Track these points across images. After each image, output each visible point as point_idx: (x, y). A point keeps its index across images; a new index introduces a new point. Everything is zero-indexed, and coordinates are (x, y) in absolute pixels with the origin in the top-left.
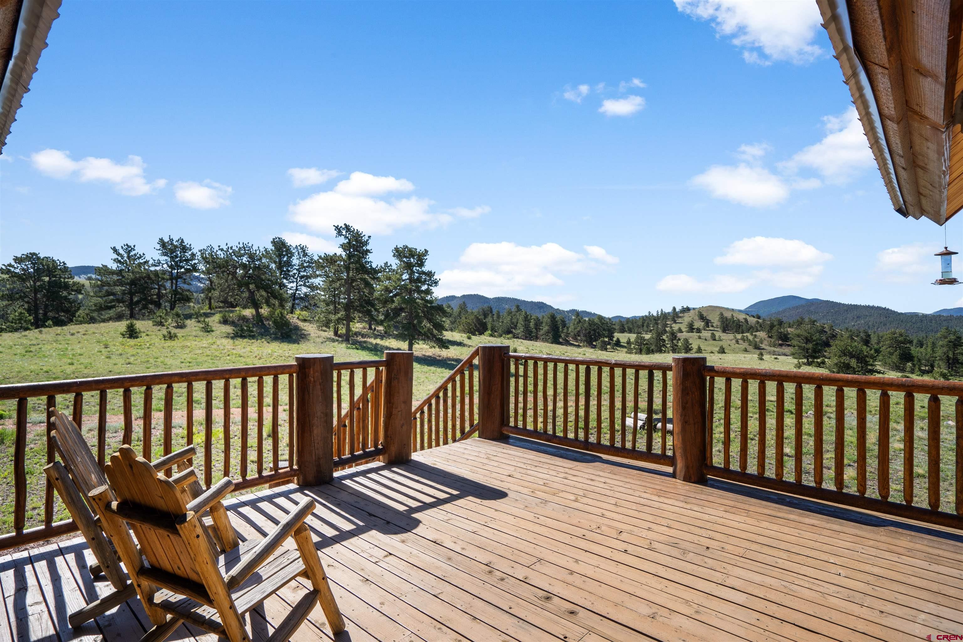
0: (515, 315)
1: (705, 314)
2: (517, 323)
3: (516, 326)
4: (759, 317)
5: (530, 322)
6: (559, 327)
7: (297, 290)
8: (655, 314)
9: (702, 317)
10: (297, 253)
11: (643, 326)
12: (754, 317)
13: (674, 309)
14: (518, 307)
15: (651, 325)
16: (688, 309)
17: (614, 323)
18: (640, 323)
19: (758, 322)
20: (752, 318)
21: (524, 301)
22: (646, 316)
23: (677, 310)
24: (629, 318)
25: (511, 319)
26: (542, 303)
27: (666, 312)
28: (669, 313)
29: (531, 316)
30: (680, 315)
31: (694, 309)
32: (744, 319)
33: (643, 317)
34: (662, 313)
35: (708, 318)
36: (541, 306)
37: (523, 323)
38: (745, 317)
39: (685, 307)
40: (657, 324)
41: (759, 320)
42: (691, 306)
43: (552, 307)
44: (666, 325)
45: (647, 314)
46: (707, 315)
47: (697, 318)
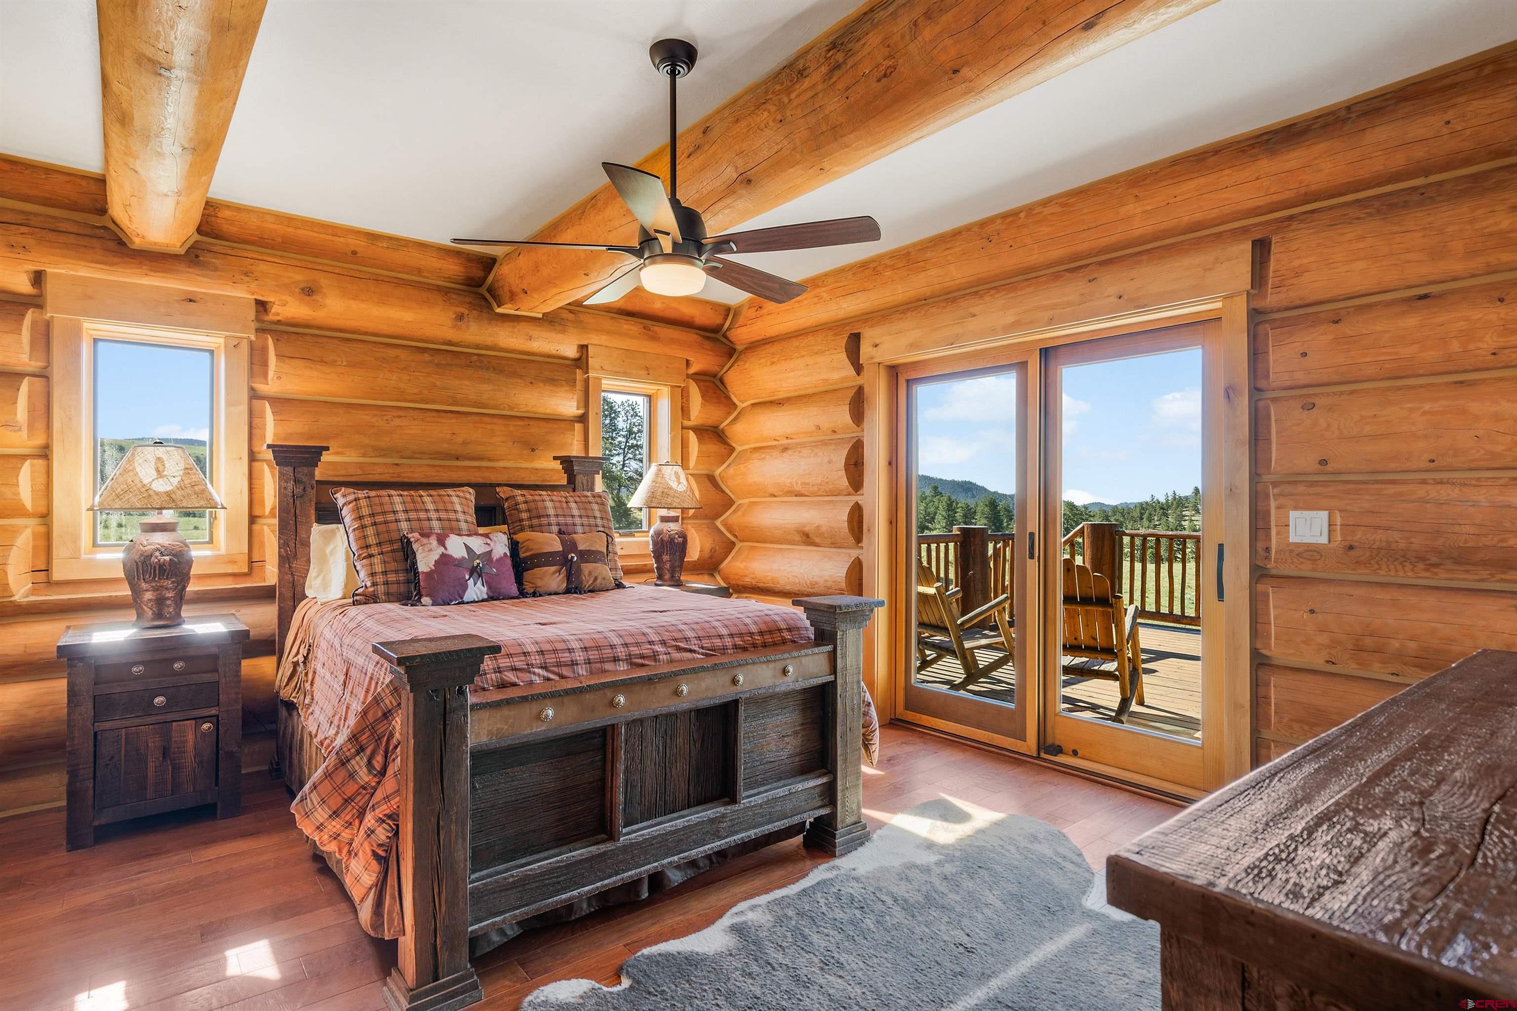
0: (932, 501)
2: (936, 513)
3: (933, 518)
5: (956, 513)
6: (1002, 520)
7: (624, 465)
8: (1162, 500)
10: (623, 413)
11: (1142, 519)
14: (936, 488)
15: (1156, 518)
17: (1091, 514)
18: (1136, 514)
21: (941, 480)
22: (1147, 503)
24: (1116, 506)
25: (926, 508)
26: (970, 483)
27: (1182, 495)
28: (1187, 498)
29: (957, 503)
33: (1141, 504)
34: (1175, 499)
36: (968, 488)
37: (944, 513)
40: (1166, 515)
43: (986, 490)
44: (1181, 517)
45: (1148, 499)
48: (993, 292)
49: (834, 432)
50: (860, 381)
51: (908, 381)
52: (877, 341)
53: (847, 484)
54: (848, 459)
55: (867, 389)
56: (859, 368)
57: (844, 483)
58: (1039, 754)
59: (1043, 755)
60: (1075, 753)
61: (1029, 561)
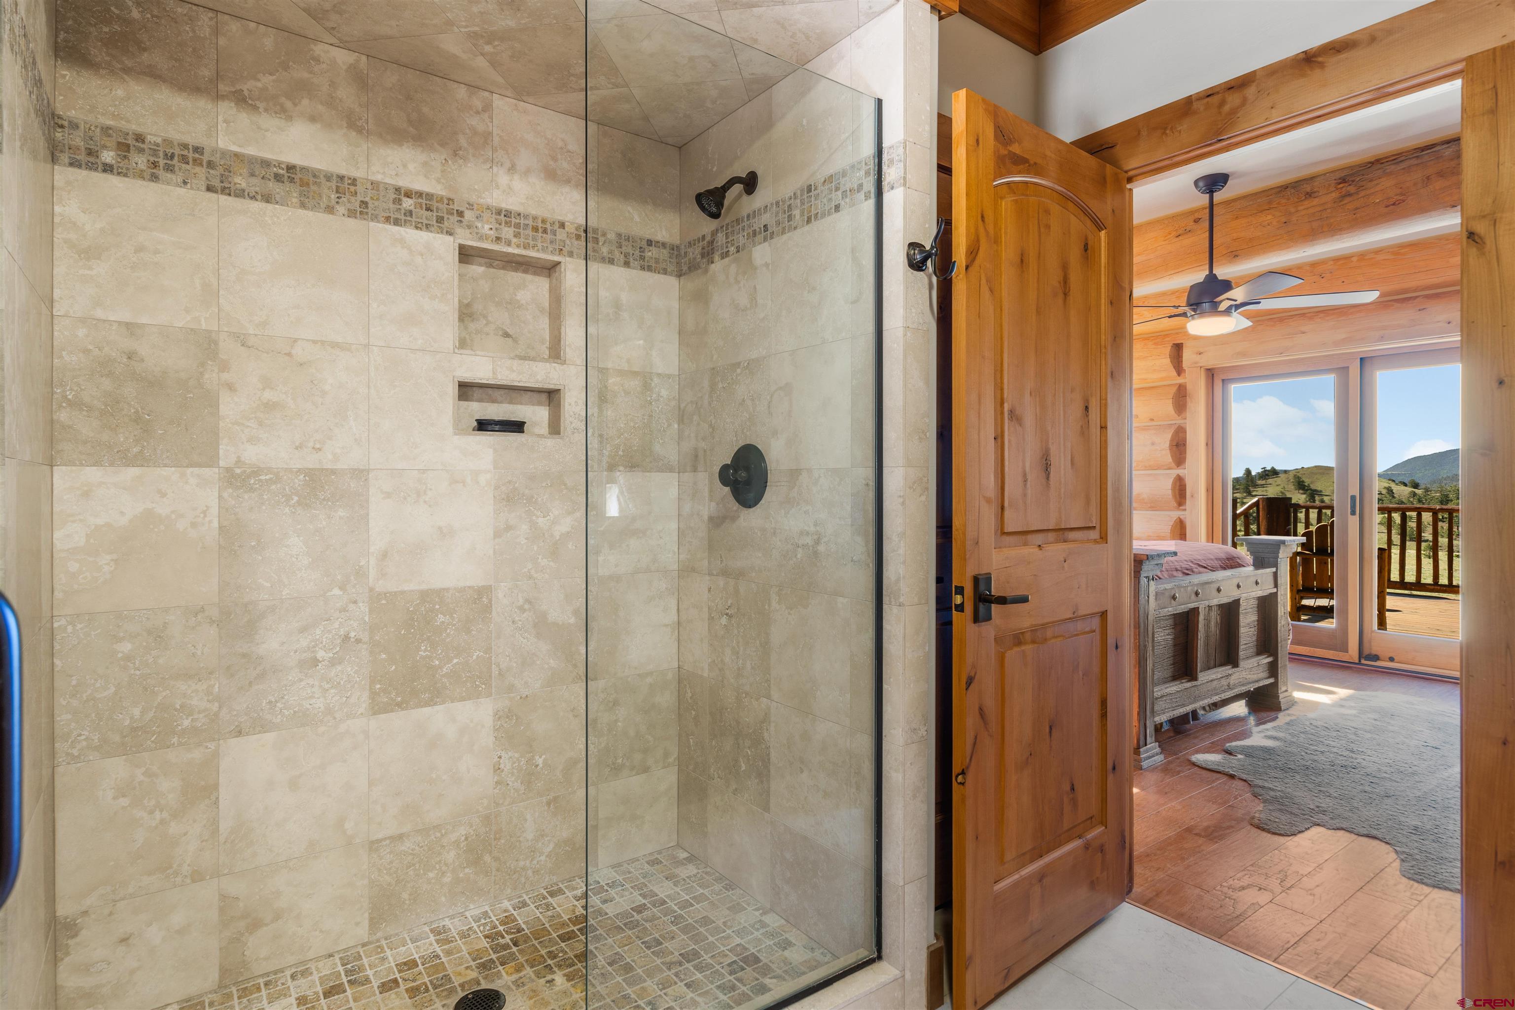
1: (1307, 481)
4: (1416, 486)
9: (1301, 485)
12: (1405, 485)
13: (1248, 472)
16: (1274, 473)
19: (1415, 494)
20: (1403, 488)
23: (1253, 473)
30: (1260, 482)
31: (1286, 472)
32: (1385, 488)
35: (1313, 487)
38: (1387, 485)
39: (1269, 468)
41: (1416, 491)
42: (1278, 468)
46: (1312, 483)
47: (1291, 487)
48: (1322, 315)
49: (1152, 420)
50: (1180, 380)
51: (1223, 380)
52: (1201, 350)
53: (1170, 460)
54: (1172, 440)
55: (1189, 387)
56: (1179, 370)
57: (1168, 459)
58: (1360, 661)
59: (1363, 661)
60: (1391, 659)
61: (1350, 517)
